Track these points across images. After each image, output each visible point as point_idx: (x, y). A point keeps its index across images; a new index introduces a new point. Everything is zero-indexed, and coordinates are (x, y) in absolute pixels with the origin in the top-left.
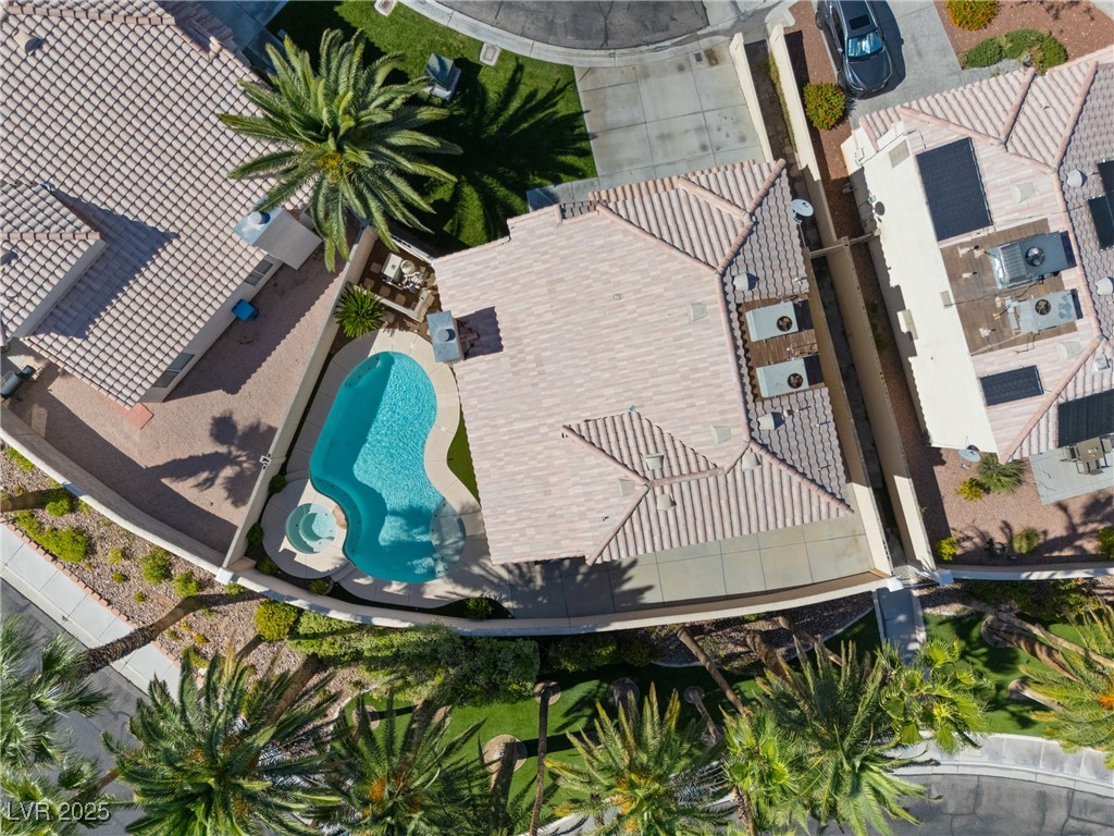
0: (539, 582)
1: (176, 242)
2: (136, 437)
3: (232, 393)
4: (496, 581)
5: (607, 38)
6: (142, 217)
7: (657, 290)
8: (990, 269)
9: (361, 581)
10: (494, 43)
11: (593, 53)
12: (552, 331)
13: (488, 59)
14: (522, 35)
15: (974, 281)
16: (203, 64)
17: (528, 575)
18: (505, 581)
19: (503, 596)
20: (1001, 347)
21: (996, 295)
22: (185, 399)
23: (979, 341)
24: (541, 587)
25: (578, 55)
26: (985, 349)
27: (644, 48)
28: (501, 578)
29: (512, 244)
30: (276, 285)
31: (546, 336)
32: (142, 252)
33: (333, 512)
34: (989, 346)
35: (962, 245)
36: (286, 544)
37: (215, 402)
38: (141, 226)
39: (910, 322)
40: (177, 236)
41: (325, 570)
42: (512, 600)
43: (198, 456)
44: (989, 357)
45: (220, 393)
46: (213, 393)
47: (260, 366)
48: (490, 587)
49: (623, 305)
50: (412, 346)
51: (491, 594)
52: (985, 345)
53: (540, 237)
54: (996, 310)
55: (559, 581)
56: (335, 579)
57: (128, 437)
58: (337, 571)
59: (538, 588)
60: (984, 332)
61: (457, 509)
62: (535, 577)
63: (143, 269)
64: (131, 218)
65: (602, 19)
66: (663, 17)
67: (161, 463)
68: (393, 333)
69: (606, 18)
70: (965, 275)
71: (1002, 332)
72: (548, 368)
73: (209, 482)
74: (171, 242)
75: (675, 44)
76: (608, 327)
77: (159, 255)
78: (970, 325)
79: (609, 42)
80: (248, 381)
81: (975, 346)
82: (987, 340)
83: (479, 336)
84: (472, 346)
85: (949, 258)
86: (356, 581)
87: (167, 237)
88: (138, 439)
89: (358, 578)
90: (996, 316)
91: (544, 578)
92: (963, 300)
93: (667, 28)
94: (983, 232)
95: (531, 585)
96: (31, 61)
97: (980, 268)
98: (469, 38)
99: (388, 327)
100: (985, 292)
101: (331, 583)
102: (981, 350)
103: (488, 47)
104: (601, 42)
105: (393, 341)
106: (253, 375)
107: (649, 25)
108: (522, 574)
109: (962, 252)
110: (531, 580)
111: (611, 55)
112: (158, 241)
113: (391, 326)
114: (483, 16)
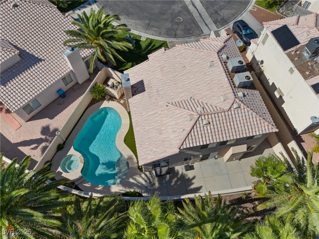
0: (157, 185)
1: (43, 62)
2: (13, 133)
3: (51, 119)
4: (140, 185)
5: (176, 36)
6: (34, 54)
7: (197, 61)
8: (304, 56)
9: (86, 185)
10: (145, 36)
11: (172, 39)
12: (162, 82)
13: (143, 39)
14: (152, 35)
15: (299, 60)
16: (62, 18)
17: (153, 182)
18: (143, 185)
19: (143, 191)
20: (315, 76)
21: (308, 62)
22: (34, 121)
23: (307, 76)
24: (158, 187)
25: (168, 39)
26: (309, 78)
27: (187, 38)
28: (142, 184)
29: (149, 61)
30: (73, 89)
31: (160, 84)
32: (31, 63)
33: (80, 157)
34: (311, 77)
35: (292, 51)
36: (60, 169)
37: (45, 122)
38: (33, 56)
39: (280, 92)
40: (44, 60)
41: (73, 179)
42: (146, 193)
43: (34, 139)
44: (312, 80)
45: (47, 119)
46: (45, 119)
47: (63, 111)
48: (138, 188)
49: (186, 69)
50: (115, 105)
51: (138, 190)
52: (309, 77)
53: (158, 57)
54: (309, 66)
55: (165, 185)
56: (76, 183)
57: (10, 133)
58: (77, 180)
59: (157, 188)
60: (308, 73)
61: (126, 157)
62: (155, 183)
63: (30, 68)
64: (31, 53)
65: (174, 32)
66: (191, 32)
67: (19, 142)
68: (109, 102)
69: (175, 32)
70: (296, 59)
71: (314, 72)
72: (161, 93)
73: (36, 148)
74: (41, 62)
75: (195, 37)
76: (181, 76)
77: (37, 65)
78: (302, 72)
79: (177, 37)
80: (58, 116)
81: (306, 78)
82: (309, 75)
83: (137, 89)
84: (135, 92)
85: (289, 55)
86: (84, 185)
87: (41, 60)
88: (13, 134)
89: (85, 184)
90: (310, 68)
91: (159, 184)
92: (297, 66)
93: (192, 34)
94: (298, 46)
95: (154, 186)
96: (13, 10)
97: (300, 56)
98: (138, 35)
99: (107, 100)
100: (304, 62)
101: (74, 185)
102: (308, 78)
103: (143, 37)
104: (174, 37)
105: (109, 104)
106: (60, 114)
107: (187, 33)
108: (150, 182)
109: (293, 53)
110: (154, 184)
111: (177, 39)
112: (37, 61)
113: (109, 100)
114: (142, 31)
